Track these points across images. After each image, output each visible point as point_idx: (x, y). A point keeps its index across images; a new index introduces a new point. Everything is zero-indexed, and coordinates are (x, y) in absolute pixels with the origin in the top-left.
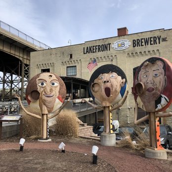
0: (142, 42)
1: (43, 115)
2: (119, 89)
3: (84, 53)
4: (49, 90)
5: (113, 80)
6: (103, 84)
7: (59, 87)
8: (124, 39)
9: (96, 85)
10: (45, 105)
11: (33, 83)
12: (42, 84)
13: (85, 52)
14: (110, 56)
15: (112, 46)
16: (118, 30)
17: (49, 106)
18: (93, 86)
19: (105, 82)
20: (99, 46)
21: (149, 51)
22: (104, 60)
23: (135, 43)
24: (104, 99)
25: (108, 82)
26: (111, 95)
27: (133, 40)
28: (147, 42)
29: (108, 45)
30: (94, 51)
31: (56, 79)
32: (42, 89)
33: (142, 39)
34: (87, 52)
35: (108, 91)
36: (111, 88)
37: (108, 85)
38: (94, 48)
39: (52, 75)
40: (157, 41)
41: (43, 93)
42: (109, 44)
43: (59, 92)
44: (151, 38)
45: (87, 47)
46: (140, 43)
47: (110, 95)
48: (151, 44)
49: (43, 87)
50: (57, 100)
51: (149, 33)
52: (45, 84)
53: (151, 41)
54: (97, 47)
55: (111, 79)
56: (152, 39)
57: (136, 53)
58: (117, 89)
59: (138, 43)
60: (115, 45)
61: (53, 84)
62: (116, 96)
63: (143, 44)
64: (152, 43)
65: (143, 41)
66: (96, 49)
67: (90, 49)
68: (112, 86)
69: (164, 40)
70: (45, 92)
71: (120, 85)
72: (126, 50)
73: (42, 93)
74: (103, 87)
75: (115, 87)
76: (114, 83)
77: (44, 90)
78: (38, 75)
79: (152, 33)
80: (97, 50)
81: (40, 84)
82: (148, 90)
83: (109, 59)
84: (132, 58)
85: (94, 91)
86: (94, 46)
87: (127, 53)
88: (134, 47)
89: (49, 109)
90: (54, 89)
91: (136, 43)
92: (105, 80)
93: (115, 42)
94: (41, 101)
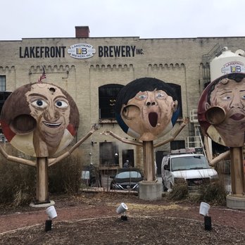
0: (111, 51)
1: (39, 159)
2: (170, 115)
3: (21, 57)
4: (52, 115)
5: (161, 102)
6: (145, 107)
7: (69, 109)
8: (86, 42)
9: (130, 108)
10: (45, 140)
11: (19, 99)
12: (40, 103)
13: (23, 55)
14: (64, 65)
15: (68, 51)
16: (77, 28)
17: (51, 143)
18: (125, 110)
19: (149, 104)
20: (46, 47)
21: (120, 65)
22: (56, 71)
23: (101, 51)
24: (146, 130)
25: (154, 104)
26: (158, 124)
27: (100, 47)
28: (117, 52)
29: (62, 50)
30: (39, 54)
31: (63, 95)
32: (40, 113)
33: (111, 47)
34: (25, 55)
35: (153, 118)
36: (159, 114)
37: (154, 108)
38: (39, 50)
39: (55, 87)
40: (131, 52)
41: (43, 119)
42: (64, 48)
43: (70, 118)
44: (123, 47)
45: (27, 48)
46: (109, 52)
47: (156, 123)
48: (123, 56)
49: (41, 109)
50: (67, 132)
51: (121, 39)
52: (44, 104)
53: (123, 51)
54: (43, 50)
55: (158, 101)
56: (124, 49)
57: (103, 66)
58: (168, 115)
59: (106, 52)
60: (72, 50)
61: (60, 104)
62: (166, 125)
63: (113, 54)
64: (125, 54)
65: (112, 49)
66: (42, 52)
67: (32, 51)
68: (160, 110)
69: (140, 52)
70: (46, 118)
71: (172, 109)
72: (89, 60)
73: (40, 120)
74: (145, 111)
75: (165, 112)
76: (163, 106)
77: (44, 114)
78: (28, 87)
79: (124, 41)
80: (44, 54)
81: (35, 103)
82: (233, 117)
83: (64, 70)
84: (97, 72)
85: (126, 117)
86: (37, 48)
87: (90, 65)
88: (100, 56)
89: (50, 148)
90: (61, 113)
91: (103, 51)
92: (149, 101)
93: (73, 46)
94: (37, 134)
